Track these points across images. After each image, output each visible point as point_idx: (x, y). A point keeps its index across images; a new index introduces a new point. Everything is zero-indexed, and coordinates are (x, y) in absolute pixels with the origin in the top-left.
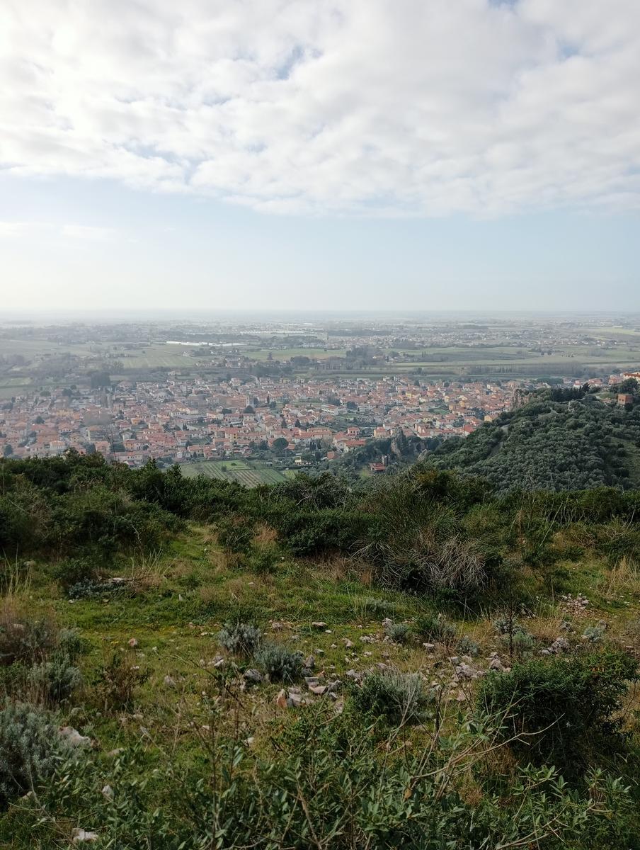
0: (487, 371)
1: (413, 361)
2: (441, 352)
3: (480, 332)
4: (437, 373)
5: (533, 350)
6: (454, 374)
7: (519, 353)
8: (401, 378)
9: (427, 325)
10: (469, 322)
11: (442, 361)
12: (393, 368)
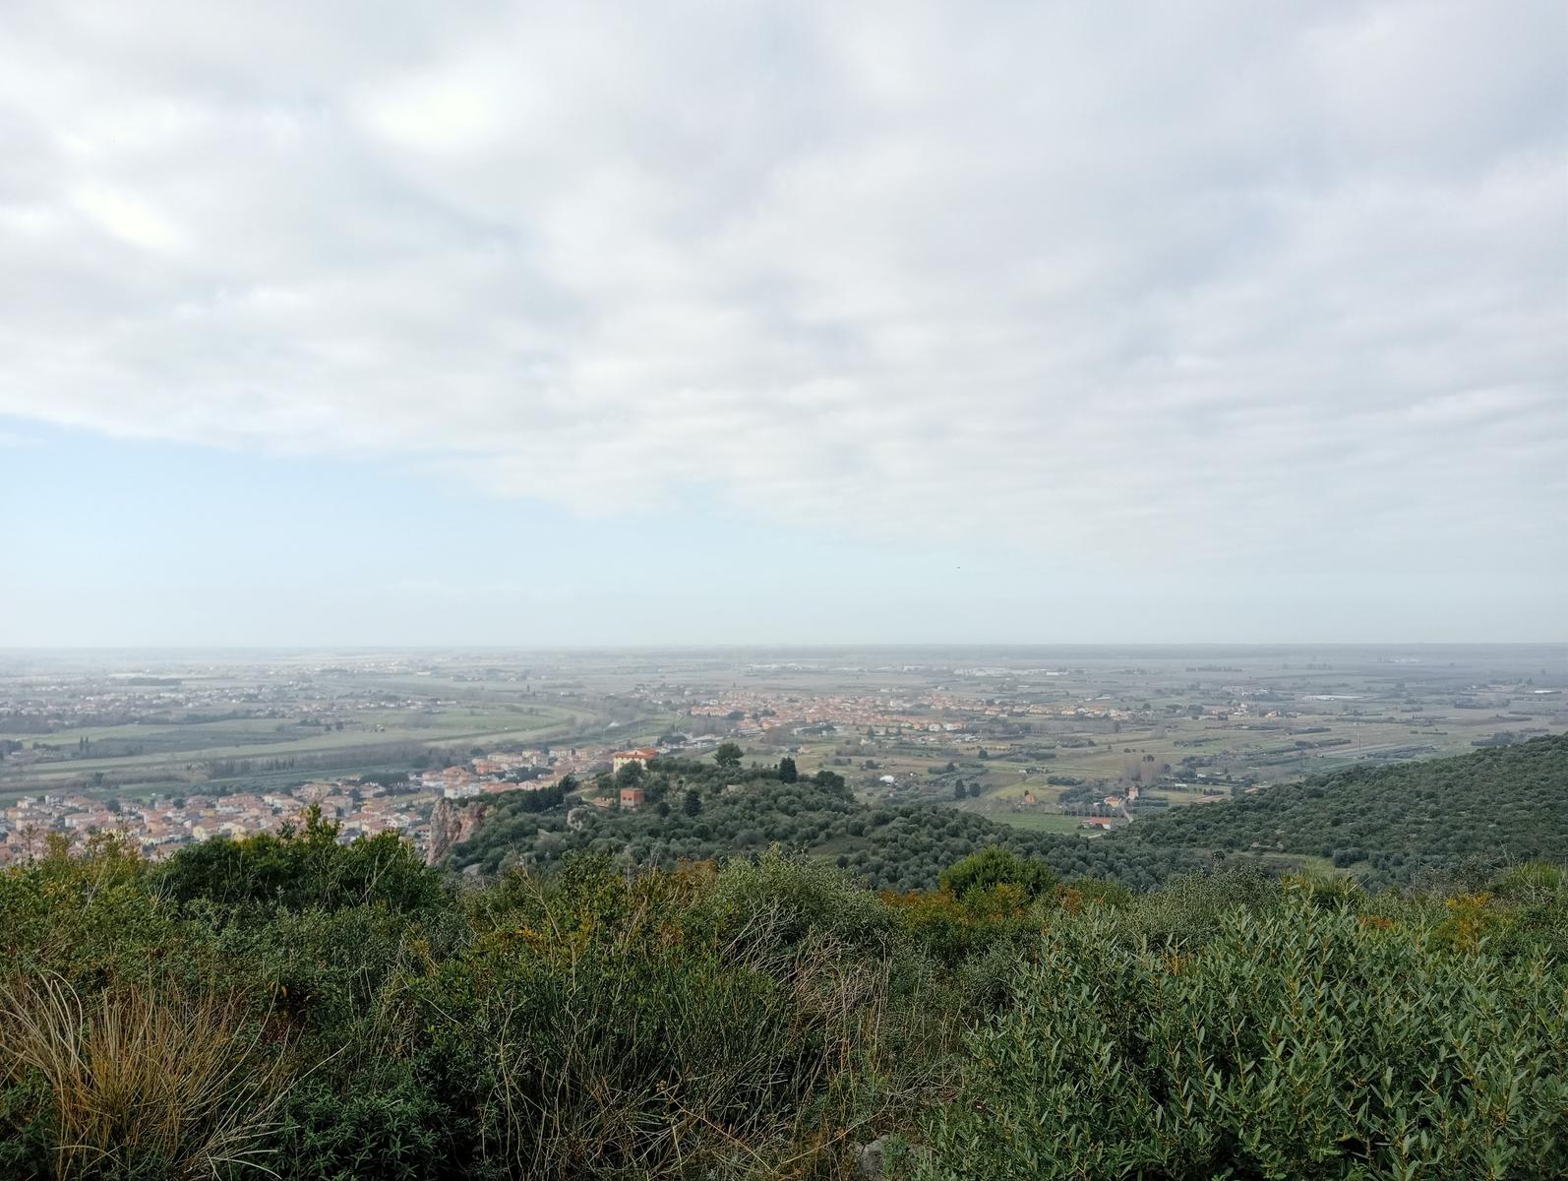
0: (246, 768)
1: (62, 759)
2: (115, 735)
3: (172, 691)
4: (141, 781)
5: (304, 723)
6: (183, 781)
7: (280, 729)
8: (63, 798)
9: (40, 679)
10: (134, 672)
11: (131, 754)
12: (28, 778)
